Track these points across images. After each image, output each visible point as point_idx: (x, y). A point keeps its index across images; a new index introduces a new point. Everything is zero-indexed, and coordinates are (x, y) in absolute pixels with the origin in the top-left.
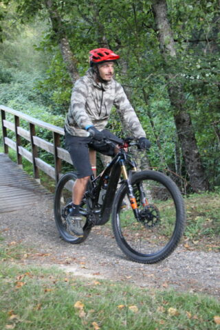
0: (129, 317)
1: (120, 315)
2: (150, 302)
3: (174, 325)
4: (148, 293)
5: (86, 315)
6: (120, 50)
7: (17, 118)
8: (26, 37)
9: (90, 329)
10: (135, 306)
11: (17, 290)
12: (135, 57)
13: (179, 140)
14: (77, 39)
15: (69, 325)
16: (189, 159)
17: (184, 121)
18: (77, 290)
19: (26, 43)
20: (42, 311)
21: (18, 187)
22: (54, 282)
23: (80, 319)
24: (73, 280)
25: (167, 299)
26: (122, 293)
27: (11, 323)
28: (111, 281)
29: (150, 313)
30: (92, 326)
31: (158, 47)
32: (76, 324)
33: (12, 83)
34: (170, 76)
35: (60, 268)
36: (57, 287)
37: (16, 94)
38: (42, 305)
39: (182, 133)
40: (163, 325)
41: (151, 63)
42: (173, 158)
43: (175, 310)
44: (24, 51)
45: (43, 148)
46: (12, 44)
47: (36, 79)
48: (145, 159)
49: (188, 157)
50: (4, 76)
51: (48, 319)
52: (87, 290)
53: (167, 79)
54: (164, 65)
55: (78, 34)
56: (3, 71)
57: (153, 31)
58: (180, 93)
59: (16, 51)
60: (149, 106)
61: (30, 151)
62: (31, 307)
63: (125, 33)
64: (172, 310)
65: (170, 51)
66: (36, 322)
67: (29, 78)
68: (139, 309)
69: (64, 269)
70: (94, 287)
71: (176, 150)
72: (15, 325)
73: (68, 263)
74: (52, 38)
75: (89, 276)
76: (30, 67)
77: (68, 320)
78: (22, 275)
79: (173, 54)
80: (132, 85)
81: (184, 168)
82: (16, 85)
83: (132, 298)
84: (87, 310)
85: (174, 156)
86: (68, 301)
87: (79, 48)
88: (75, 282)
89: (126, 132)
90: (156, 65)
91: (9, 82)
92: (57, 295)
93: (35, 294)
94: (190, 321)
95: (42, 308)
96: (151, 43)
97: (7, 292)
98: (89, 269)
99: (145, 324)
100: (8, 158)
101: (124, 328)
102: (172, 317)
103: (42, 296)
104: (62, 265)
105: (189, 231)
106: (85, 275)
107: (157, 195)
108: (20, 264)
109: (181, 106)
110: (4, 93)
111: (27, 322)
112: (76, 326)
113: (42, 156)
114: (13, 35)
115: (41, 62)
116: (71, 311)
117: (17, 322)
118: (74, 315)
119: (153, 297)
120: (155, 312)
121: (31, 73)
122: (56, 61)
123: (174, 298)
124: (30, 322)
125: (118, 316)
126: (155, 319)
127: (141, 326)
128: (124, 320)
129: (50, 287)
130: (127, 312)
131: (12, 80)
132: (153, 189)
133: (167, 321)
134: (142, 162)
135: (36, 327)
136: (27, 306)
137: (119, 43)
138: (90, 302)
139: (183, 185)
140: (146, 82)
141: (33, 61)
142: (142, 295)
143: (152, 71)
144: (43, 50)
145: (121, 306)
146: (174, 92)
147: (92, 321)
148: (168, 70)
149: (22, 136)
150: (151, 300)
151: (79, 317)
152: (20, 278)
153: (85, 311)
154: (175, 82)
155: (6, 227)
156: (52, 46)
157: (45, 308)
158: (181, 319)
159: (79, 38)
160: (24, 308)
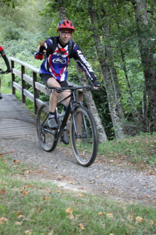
0: (107, 221)
1: (100, 219)
2: (122, 212)
3: (140, 229)
4: (120, 205)
5: (75, 218)
6: (104, 18)
7: (23, 67)
8: (31, 4)
9: (78, 228)
10: (111, 214)
11: (23, 197)
12: (116, 24)
13: (147, 90)
14: (72, 8)
15: (62, 225)
16: (154, 105)
17: (152, 75)
18: (67, 200)
19: (31, 9)
20: (42, 214)
21: (22, 120)
22: (50, 193)
23: (70, 221)
24: (64, 192)
25: (135, 210)
26: (101, 203)
27: (19, 221)
28: (92, 194)
29: (123, 220)
30: (79, 226)
31: (134, 17)
32: (67, 224)
33: (19, 40)
34: (143, 40)
35: (54, 183)
36: (53, 197)
37: (22, 48)
38: (41, 209)
39: (150, 85)
40: (132, 229)
41: (128, 29)
42: (141, 103)
43: (141, 218)
44: (30, 16)
45: (42, 91)
46: (20, 9)
47: (38, 38)
48: (120, 103)
49: (153, 103)
50: (13, 34)
51: (46, 219)
52: (74, 200)
53: (140, 42)
54: (139, 31)
55: (72, 4)
56: (13, 30)
57: (131, 4)
58: (150, 53)
59: (23, 15)
60: (125, 63)
61: (32, 93)
62: (33, 210)
63: (109, 4)
64: (139, 219)
65: (144, 20)
66: (38, 221)
67: (32, 36)
68: (114, 216)
69: (57, 184)
70: (80, 198)
71: (144, 97)
72: (22, 222)
73: (59, 179)
74: (54, 7)
75: (75, 190)
76: (33, 28)
77: (61, 221)
78: (26, 186)
79: (146, 23)
80: (112, 45)
81: (149, 112)
82: (23, 41)
83: (108, 208)
84: (76, 214)
85: (141, 102)
86: (61, 207)
87: (72, 15)
88: (66, 194)
89: (107, 82)
90: (132, 30)
91: (17, 39)
92: (53, 202)
93: (36, 201)
94: (152, 228)
95: (42, 211)
96: (129, 13)
97: (15, 198)
98: (76, 185)
99: (118, 227)
100: (15, 97)
101: (103, 230)
102: (139, 224)
103: (42, 202)
104: (55, 181)
105: (152, 160)
106: (72, 189)
107: (127, 131)
108: (23, 178)
109: (150, 63)
110: (13, 47)
111: (31, 220)
112: (67, 226)
113: (41, 97)
114: (21, 2)
115: (42, 24)
116: (63, 215)
117: (23, 220)
118: (65, 217)
119: (125, 208)
120: (126, 219)
121: (35, 33)
122: (55, 24)
123: (140, 210)
124: (33, 220)
125: (98, 220)
126: (126, 224)
127: (116, 228)
128: (103, 223)
129: (47, 196)
130: (105, 218)
131: (19, 38)
132: (125, 127)
133: (135, 226)
134: (117, 106)
135: (38, 224)
136: (30, 209)
137: (104, 12)
138: (78, 209)
139: (148, 125)
140: (124, 44)
141: (36, 23)
142: (116, 206)
143: (129, 36)
144: (46, 16)
145: (101, 213)
146: (145, 53)
147: (79, 223)
148: (141, 35)
149: (27, 81)
150: (123, 210)
151: (69, 219)
152: (25, 188)
153: (74, 215)
154: (147, 45)
155: (13, 150)
156: (53, 13)
157: (44, 211)
158: (146, 226)
159: (73, 7)
160: (28, 210)
